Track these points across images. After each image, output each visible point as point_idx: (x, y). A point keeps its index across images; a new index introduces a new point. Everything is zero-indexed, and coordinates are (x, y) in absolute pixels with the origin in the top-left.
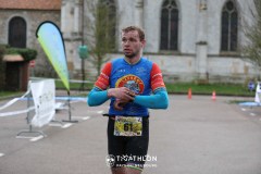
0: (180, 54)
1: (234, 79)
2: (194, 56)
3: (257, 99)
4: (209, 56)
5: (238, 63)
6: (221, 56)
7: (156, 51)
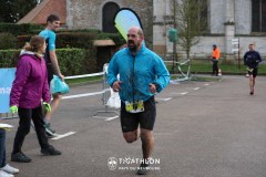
7: (248, 33)
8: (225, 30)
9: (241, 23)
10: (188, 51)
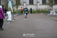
0: (34, 5)
1: (45, 9)
2: (37, 5)
3: (51, 13)
4: (40, 5)
5: (46, 6)
6: (42, 5)
7: (29, 4)
8: (24, 4)
9: (27, 2)
10: (17, 9)
